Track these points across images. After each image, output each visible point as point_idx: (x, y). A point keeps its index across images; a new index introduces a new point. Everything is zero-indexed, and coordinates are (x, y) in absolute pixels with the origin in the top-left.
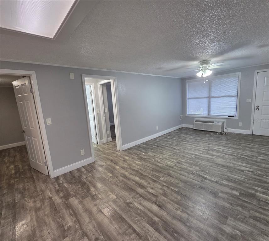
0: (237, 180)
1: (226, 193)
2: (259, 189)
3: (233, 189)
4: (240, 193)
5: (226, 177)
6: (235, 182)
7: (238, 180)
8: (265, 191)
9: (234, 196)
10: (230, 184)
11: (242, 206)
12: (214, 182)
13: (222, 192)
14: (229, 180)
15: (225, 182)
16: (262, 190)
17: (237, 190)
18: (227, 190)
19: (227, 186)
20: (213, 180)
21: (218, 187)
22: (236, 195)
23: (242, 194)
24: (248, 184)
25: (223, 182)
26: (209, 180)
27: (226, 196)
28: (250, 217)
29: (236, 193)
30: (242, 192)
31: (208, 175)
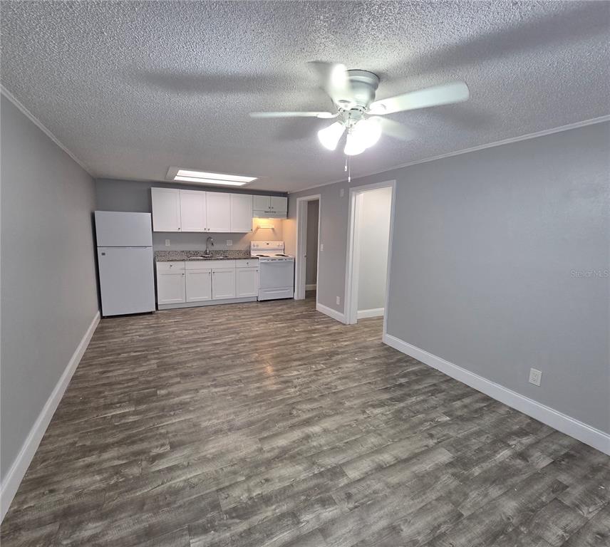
0: (172, 413)
1: (172, 385)
2: (131, 419)
3: (169, 394)
4: (157, 395)
5: (191, 409)
6: (172, 408)
7: (171, 415)
8: (123, 421)
9: (162, 387)
10: (177, 400)
11: (149, 382)
12: (201, 389)
13: (179, 383)
14: (183, 405)
15: (186, 397)
16: (127, 421)
17: (163, 396)
18: (175, 389)
19: (178, 395)
20: (204, 391)
21: (189, 385)
22: (160, 389)
23: (154, 396)
24: (152, 418)
25: (188, 396)
26: (209, 387)
27: (171, 381)
28: (138, 378)
29: (163, 392)
30: (155, 398)
31: (219, 393)
